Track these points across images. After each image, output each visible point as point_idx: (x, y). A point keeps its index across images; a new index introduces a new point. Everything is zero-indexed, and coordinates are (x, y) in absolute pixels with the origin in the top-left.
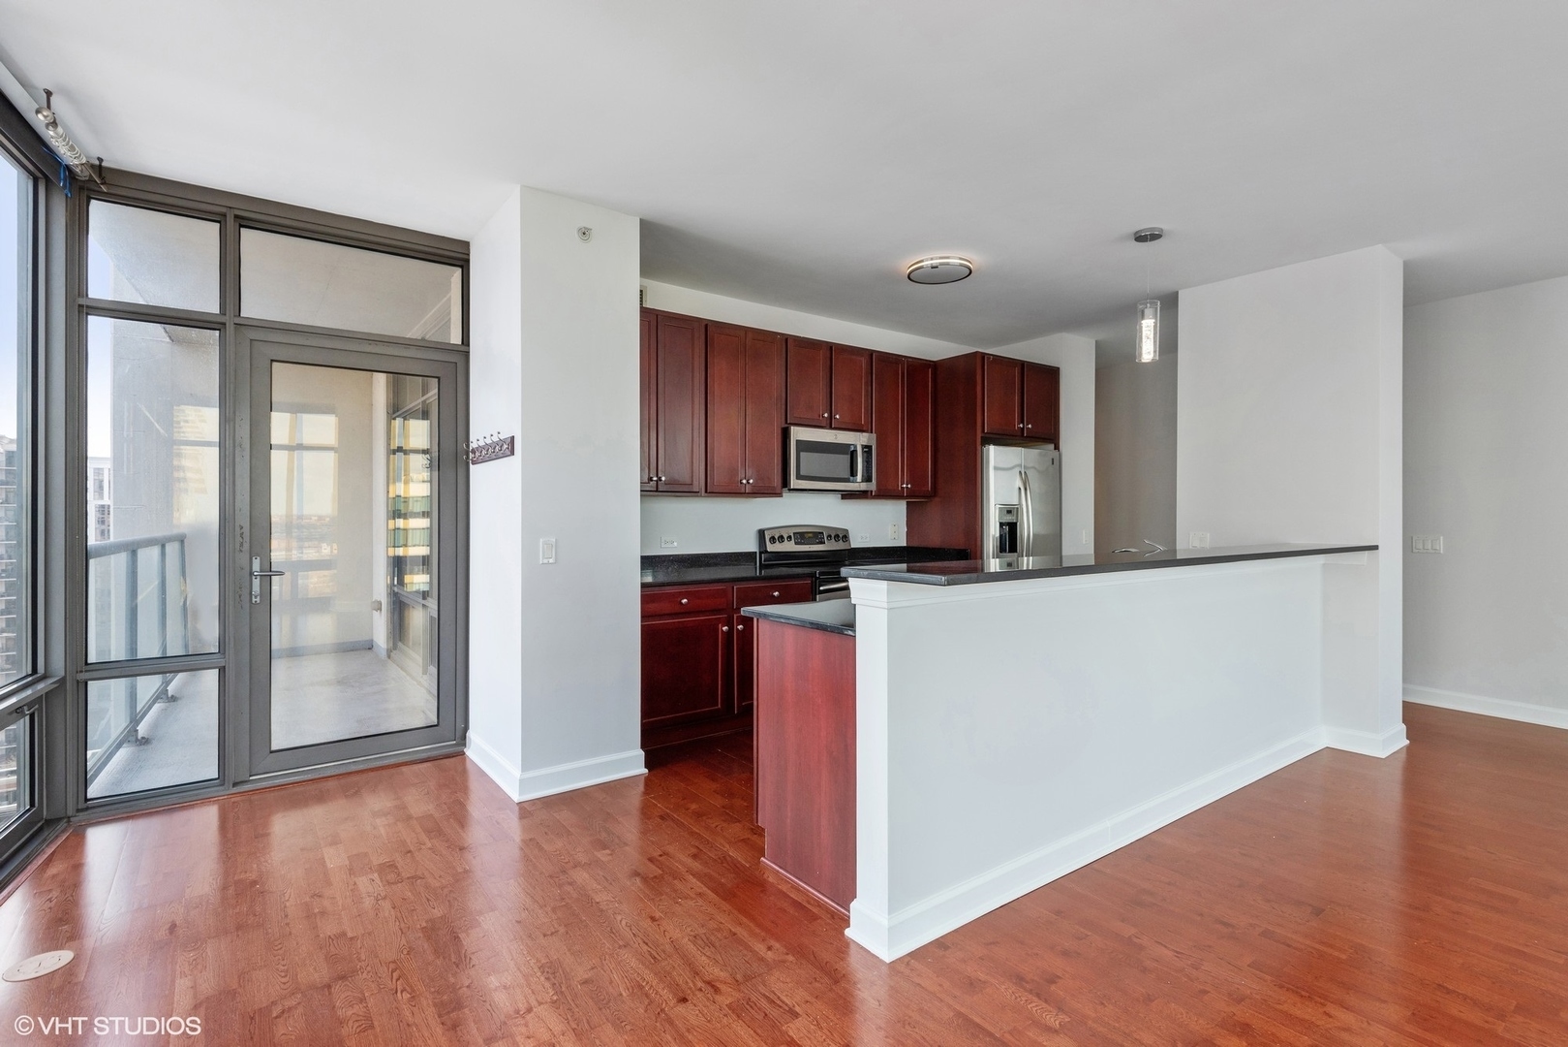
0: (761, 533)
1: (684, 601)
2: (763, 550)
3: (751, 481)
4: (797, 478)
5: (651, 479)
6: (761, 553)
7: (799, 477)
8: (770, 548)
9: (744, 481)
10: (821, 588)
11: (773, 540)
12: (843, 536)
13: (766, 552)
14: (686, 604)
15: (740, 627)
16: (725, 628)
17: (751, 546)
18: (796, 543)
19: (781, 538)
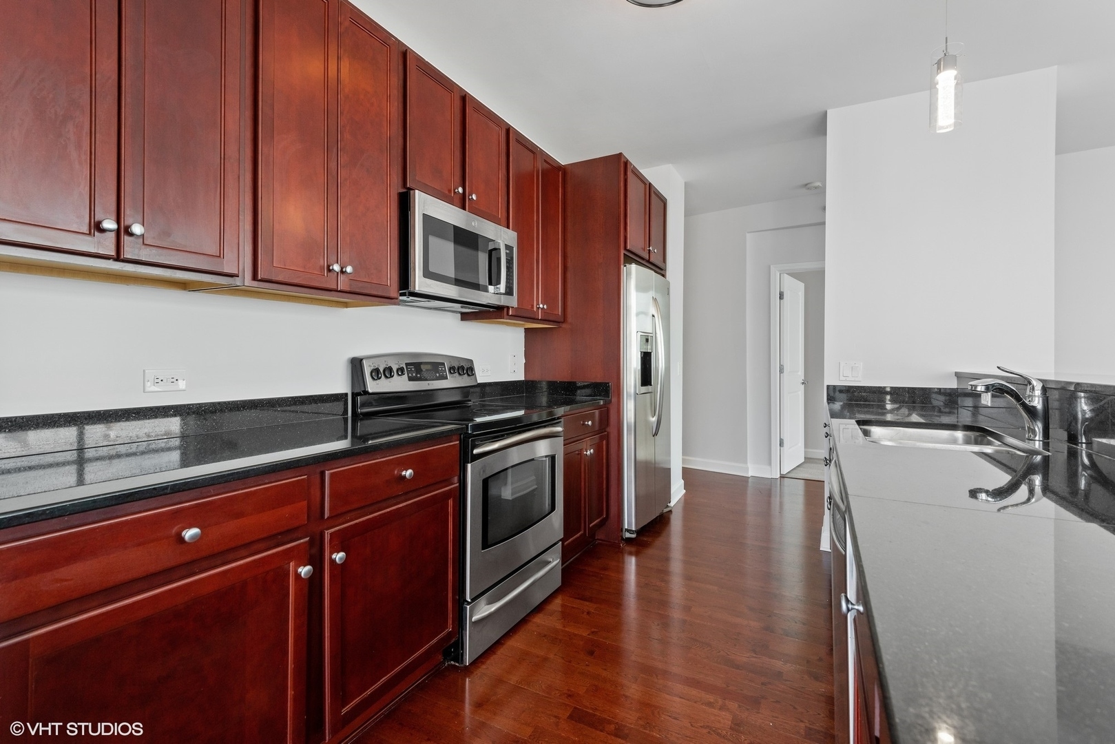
0: (356, 365)
1: (190, 533)
2: (359, 392)
3: (349, 269)
4: (425, 276)
5: (98, 227)
6: (354, 395)
7: (428, 274)
8: (373, 386)
9: (336, 268)
10: (475, 452)
11: (376, 374)
12: (466, 368)
13: (366, 393)
14: (197, 541)
15: (339, 557)
16: (304, 571)
17: (341, 385)
18: (410, 379)
19: (388, 372)
